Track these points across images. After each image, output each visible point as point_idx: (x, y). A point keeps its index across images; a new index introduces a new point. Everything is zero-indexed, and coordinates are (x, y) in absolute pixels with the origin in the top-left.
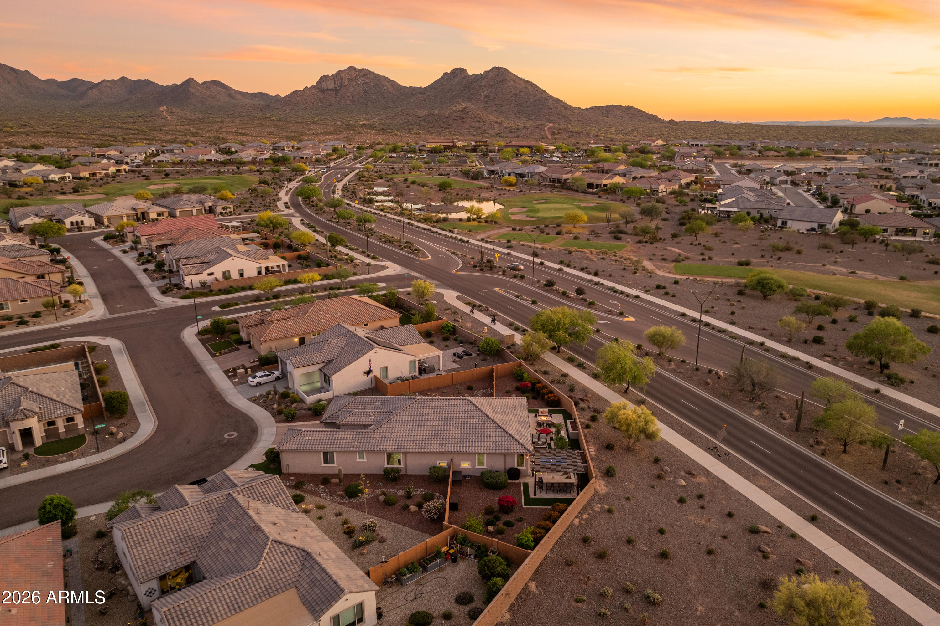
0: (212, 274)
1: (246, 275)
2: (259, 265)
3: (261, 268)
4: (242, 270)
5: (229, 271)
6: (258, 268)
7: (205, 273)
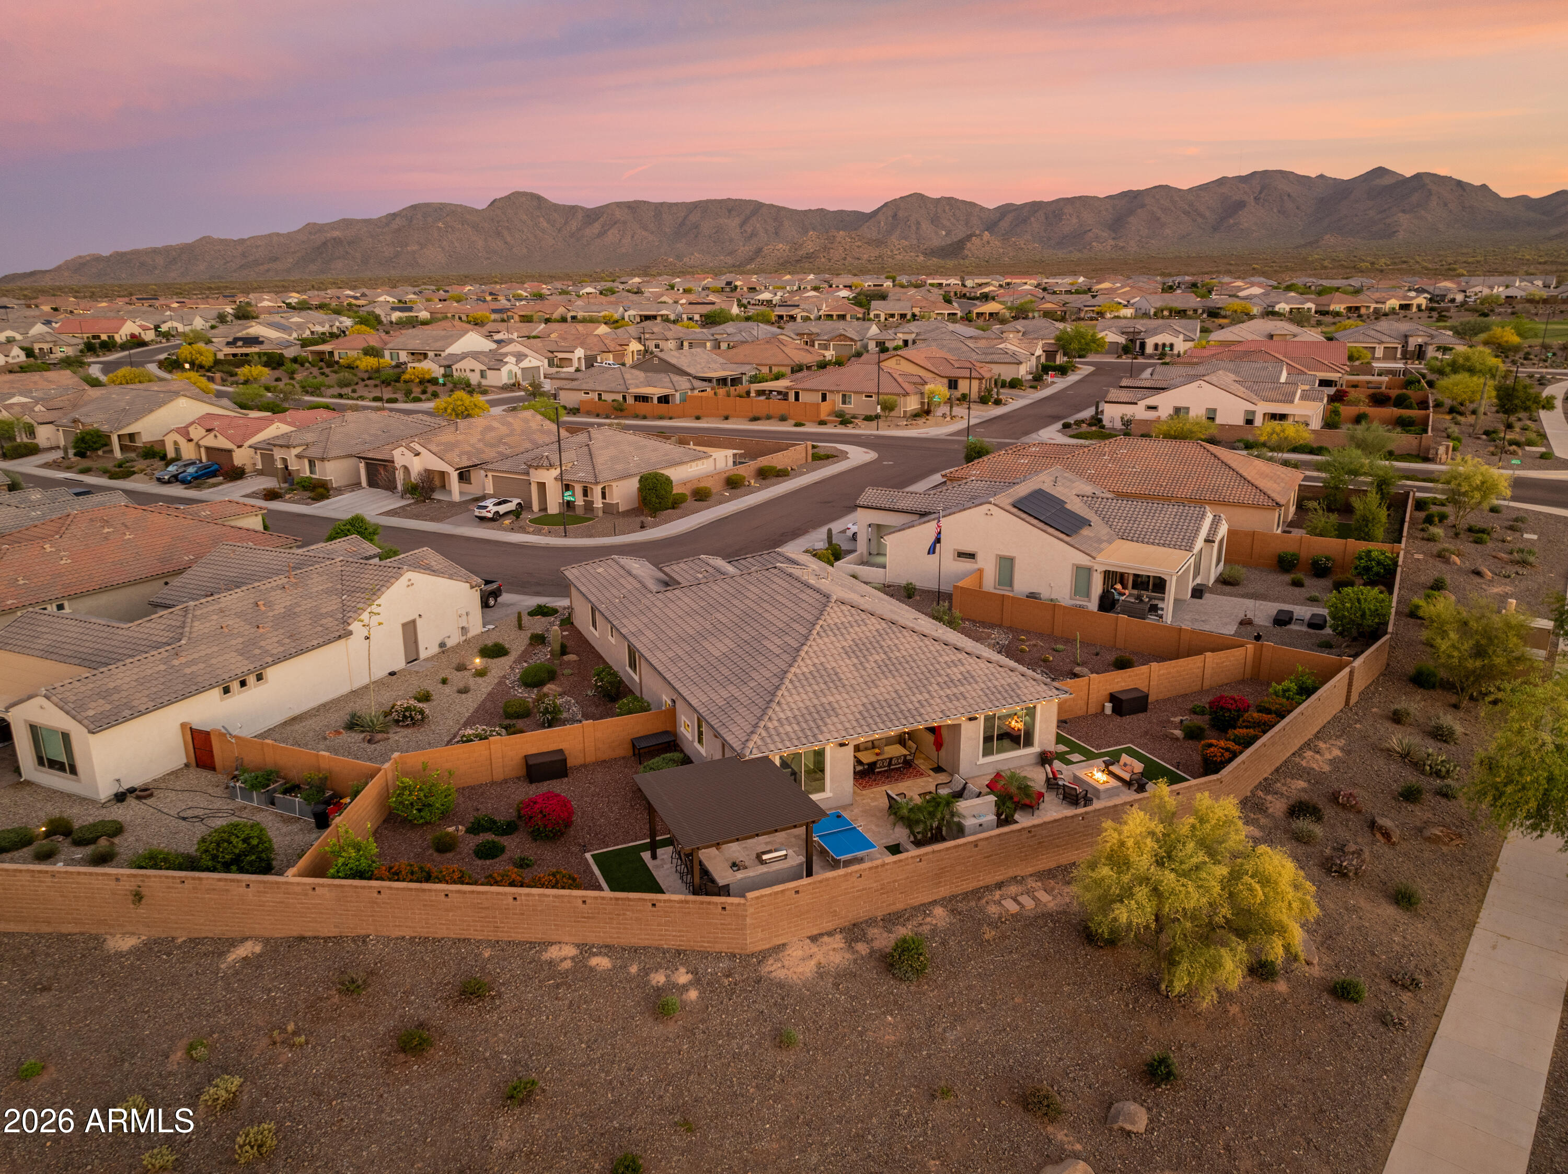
0: (1154, 408)
1: (1218, 421)
2: (1251, 407)
3: (1254, 413)
4: (1215, 410)
5: (1188, 409)
6: (1247, 412)
7: (1142, 404)
